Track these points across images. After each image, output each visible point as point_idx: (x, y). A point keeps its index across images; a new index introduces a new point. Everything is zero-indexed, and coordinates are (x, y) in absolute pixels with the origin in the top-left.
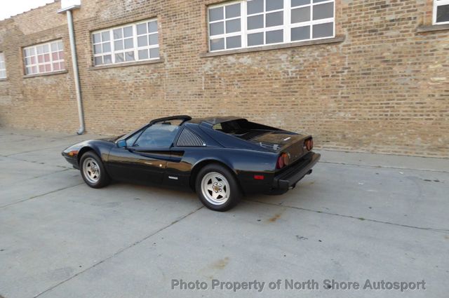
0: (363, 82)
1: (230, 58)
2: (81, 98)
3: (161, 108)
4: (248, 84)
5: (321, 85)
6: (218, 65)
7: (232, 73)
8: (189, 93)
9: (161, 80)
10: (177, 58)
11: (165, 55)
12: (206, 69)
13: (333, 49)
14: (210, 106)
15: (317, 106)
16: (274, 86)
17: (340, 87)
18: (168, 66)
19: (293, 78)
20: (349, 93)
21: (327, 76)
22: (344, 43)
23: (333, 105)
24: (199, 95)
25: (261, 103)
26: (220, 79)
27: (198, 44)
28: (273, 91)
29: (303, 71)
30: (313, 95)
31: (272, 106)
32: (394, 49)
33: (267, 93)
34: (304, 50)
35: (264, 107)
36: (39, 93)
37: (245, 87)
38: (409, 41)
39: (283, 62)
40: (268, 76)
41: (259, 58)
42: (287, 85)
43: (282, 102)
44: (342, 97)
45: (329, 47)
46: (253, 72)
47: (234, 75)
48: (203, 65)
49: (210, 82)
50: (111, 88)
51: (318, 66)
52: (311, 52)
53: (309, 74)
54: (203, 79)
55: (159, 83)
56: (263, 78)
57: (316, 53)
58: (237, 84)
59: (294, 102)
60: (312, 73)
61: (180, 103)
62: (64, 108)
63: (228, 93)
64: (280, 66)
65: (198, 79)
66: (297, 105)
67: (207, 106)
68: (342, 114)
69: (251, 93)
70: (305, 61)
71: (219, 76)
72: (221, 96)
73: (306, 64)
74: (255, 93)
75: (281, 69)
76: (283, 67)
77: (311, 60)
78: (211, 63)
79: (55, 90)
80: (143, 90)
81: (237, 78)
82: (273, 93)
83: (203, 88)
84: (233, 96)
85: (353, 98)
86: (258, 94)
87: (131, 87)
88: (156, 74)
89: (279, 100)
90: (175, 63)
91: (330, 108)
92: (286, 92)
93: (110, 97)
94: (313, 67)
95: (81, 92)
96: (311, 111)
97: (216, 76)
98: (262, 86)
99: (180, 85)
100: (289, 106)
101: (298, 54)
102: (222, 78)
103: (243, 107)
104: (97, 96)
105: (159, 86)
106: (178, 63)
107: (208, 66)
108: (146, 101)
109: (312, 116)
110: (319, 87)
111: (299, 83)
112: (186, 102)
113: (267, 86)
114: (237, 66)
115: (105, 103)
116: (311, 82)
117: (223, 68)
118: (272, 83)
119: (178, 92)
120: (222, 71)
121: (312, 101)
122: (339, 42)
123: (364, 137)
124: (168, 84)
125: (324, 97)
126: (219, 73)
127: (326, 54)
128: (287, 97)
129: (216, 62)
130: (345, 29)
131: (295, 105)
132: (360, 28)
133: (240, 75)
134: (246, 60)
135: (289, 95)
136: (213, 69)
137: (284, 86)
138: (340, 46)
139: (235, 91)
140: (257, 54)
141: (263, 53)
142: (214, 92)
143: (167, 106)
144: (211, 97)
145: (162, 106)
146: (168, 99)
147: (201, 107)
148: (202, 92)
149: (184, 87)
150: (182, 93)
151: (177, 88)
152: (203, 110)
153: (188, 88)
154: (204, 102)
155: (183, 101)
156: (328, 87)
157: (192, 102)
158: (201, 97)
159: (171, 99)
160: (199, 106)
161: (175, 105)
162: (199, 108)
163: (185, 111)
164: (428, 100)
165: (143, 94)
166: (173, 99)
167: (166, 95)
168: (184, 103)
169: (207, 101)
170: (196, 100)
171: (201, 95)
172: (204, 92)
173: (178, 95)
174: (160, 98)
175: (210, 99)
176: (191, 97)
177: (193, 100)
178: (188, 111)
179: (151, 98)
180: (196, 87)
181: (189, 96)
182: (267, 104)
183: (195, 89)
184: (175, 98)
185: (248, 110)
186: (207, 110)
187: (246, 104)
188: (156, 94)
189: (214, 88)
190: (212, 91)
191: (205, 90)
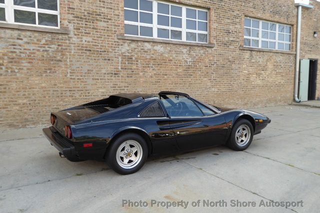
0: (222, 71)
1: (146, 44)
3: (62, 88)
4: (161, 67)
5: (204, 72)
6: (135, 49)
7: (148, 57)
8: (104, 71)
9: (63, 55)
10: (89, 33)
11: (71, 27)
12: (123, 50)
13: (210, 50)
14: (126, 85)
15: (202, 85)
16: (179, 71)
17: (213, 73)
18: (75, 39)
19: (190, 66)
20: (216, 77)
21: (207, 66)
22: (215, 48)
23: (209, 84)
24: (115, 74)
25: (171, 82)
26: (137, 61)
27: (116, 26)
28: (178, 74)
29: (195, 62)
30: (200, 77)
32: (232, 55)
33: (174, 75)
34: (196, 48)
37: (158, 70)
38: (237, 53)
39: (184, 54)
40: (175, 63)
41: (169, 49)
42: (187, 70)
44: (214, 79)
45: (208, 49)
46: (164, 58)
47: (150, 59)
48: (120, 47)
49: (127, 63)
51: (203, 60)
52: (199, 51)
53: (198, 64)
54: (120, 59)
55: (59, 58)
56: (171, 64)
57: (202, 52)
58: (152, 67)
59: (190, 82)
60: (200, 64)
61: (90, 81)
63: (144, 74)
64: (183, 57)
65: (115, 59)
66: (192, 84)
67: (123, 84)
68: (213, 89)
69: (163, 75)
70: (196, 55)
71: (136, 59)
72: (137, 76)
73: (197, 58)
74: (166, 75)
75: (183, 59)
76: (184, 57)
77: (199, 55)
78: (129, 45)
81: (152, 62)
83: (120, 68)
84: (149, 77)
85: (218, 80)
86: (168, 76)
88: (54, 47)
89: (181, 81)
90: (84, 38)
92: (186, 75)
94: (200, 60)
96: (199, 88)
97: (134, 58)
98: (171, 70)
99: (91, 62)
100: (187, 85)
101: (193, 50)
102: (139, 61)
103: (156, 86)
105: (60, 61)
106: (90, 39)
107: (125, 48)
109: (199, 91)
110: (203, 73)
111: (194, 69)
112: (99, 81)
113: (175, 70)
114: (153, 52)
116: (199, 70)
117: (140, 51)
118: (177, 68)
119: (88, 70)
120: (139, 54)
121: (200, 82)
122: (213, 47)
123: (222, 102)
124: (74, 60)
125: (206, 79)
126: (136, 56)
127: (206, 53)
128: (187, 78)
129: (133, 45)
130: (215, 40)
132: (220, 41)
133: (155, 59)
134: (159, 48)
136: (130, 51)
137: (184, 70)
138: (213, 49)
139: (150, 72)
140: (167, 45)
141: (172, 45)
142: (131, 73)
143: (72, 85)
144: (128, 77)
145: (62, 85)
146: (73, 77)
147: (117, 86)
148: (119, 71)
149: (97, 66)
150: (94, 71)
151: (86, 65)
152: (119, 89)
153: (102, 67)
154: (120, 81)
155: (96, 79)
156: (207, 73)
157: (107, 80)
158: (118, 77)
159: (78, 78)
160: (115, 85)
161: (83, 84)
162: (114, 87)
163: (96, 91)
164: (243, 81)
165: (28, 69)
166: (81, 78)
167: (71, 73)
168: (97, 82)
169: (124, 80)
170: (112, 79)
171: (118, 74)
172: (121, 71)
173: (88, 73)
174: (61, 75)
175: (127, 78)
176: (106, 75)
177: (108, 79)
178: (101, 90)
179: (44, 75)
180: (112, 67)
181: (103, 75)
182: (174, 83)
183: (110, 68)
184: (84, 76)
185: (160, 88)
186: (123, 88)
187: (159, 83)
188: (53, 70)
189: (131, 69)
190: (129, 71)
191: (122, 70)
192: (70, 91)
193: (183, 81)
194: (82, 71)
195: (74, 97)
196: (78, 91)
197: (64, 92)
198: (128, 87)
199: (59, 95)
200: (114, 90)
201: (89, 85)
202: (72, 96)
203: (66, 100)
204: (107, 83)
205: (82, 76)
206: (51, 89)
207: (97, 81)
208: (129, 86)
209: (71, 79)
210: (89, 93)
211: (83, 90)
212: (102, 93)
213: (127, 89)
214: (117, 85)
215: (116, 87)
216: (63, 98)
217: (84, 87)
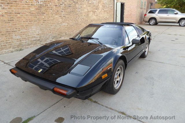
0: (69, 10)
4: (11, 6)
15: (54, 21)
17: (62, 11)
19: (42, 5)
20: (65, 15)
21: (57, 6)
23: (60, 20)
25: (24, 20)
28: (31, 12)
29: (46, 1)
30: (52, 15)
31: (32, 22)
33: (27, 13)
35: (26, 23)
37: (9, 8)
42: (39, 9)
43: (38, 19)
44: (63, 16)
53: (49, 4)
58: (1, 6)
59: (44, 19)
66: (46, 20)
68: (64, 24)
69: (15, 13)
74: (19, 13)
82: (31, 13)
85: (67, 16)
86: (21, 14)
89: (35, 18)
91: (60, 21)
92: (39, 13)
96: (53, 24)
98: (23, 9)
100: (42, 22)
103: (10, 24)
109: (53, 26)
110: (54, 11)
111: (45, 8)
116: (51, 8)
118: (30, 7)
121: (52, 18)
123: (72, 33)
125: (57, 16)
128: (40, 16)
131: (45, 20)
135: (41, 15)
137: (37, 9)
156: (58, 11)
164: (84, 17)
182: (28, 21)
185: (15, 26)
187: (12, 22)
193: (37, 18)
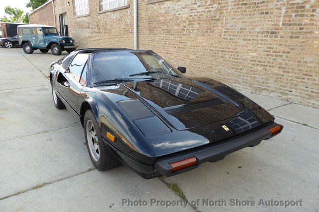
2: (138, 32)
3: (216, 47)
8: (258, 29)
9: (221, 13)
14: (287, 49)
24: (272, 33)
26: (314, 11)
36: (108, 27)
49: (294, 15)
50: (165, 23)
54: (284, 11)
55: (217, 17)
61: (241, 42)
62: (124, 41)
65: (275, 11)
67: (282, 49)
71: (312, 7)
72: (309, 36)
79: (119, 24)
80: (197, 26)
83: (281, 24)
87: (184, 22)
88: (216, 6)
93: (162, 32)
95: (138, 26)
97: (308, 6)
99: (246, 19)
104: (151, 30)
105: (218, 20)
108: (200, 38)
112: (251, 42)
115: (157, 38)
119: (241, 29)
124: (229, 18)
142: (299, 30)
143: (224, 45)
144: (291, 37)
145: (217, 45)
146: (225, 37)
147: (272, 50)
148: (278, 29)
149: (251, 23)
150: (247, 30)
151: (240, 23)
152: (275, 54)
153: (257, 24)
154: (278, 43)
155: (247, 40)
157: (260, 42)
158: (275, 37)
159: (230, 37)
160: (270, 48)
161: (234, 44)
162: (268, 51)
163: (246, 54)
165: (197, 29)
166: (233, 37)
167: (225, 32)
168: (248, 43)
169: (283, 43)
170: (266, 40)
171: (276, 33)
172: (281, 29)
173: (241, 32)
174: (217, 35)
175: (289, 40)
176: (260, 35)
177: (262, 40)
178: (251, 54)
179: (206, 34)
180: (270, 23)
181: (256, 34)
183: (267, 25)
184: (236, 36)
186: (281, 54)
188: (212, 30)
189: (299, 25)
190: (296, 29)
191: (283, 27)
192: (222, 51)
194: (235, 30)
195: (224, 59)
196: (229, 52)
197: (217, 52)
198: (289, 53)
199: (214, 54)
200: (267, 55)
201: (239, 46)
202: (223, 57)
203: (218, 60)
204: (259, 46)
205: (234, 36)
206: (209, 48)
207: (248, 41)
208: (291, 51)
209: (224, 38)
210: (238, 56)
211: (232, 52)
212: (252, 57)
213: (287, 57)
214: (272, 48)
215: (270, 52)
216: (216, 58)
217: (235, 49)
